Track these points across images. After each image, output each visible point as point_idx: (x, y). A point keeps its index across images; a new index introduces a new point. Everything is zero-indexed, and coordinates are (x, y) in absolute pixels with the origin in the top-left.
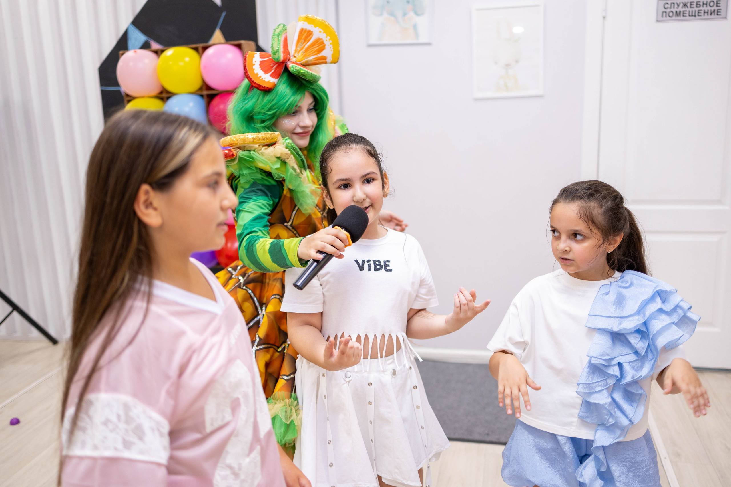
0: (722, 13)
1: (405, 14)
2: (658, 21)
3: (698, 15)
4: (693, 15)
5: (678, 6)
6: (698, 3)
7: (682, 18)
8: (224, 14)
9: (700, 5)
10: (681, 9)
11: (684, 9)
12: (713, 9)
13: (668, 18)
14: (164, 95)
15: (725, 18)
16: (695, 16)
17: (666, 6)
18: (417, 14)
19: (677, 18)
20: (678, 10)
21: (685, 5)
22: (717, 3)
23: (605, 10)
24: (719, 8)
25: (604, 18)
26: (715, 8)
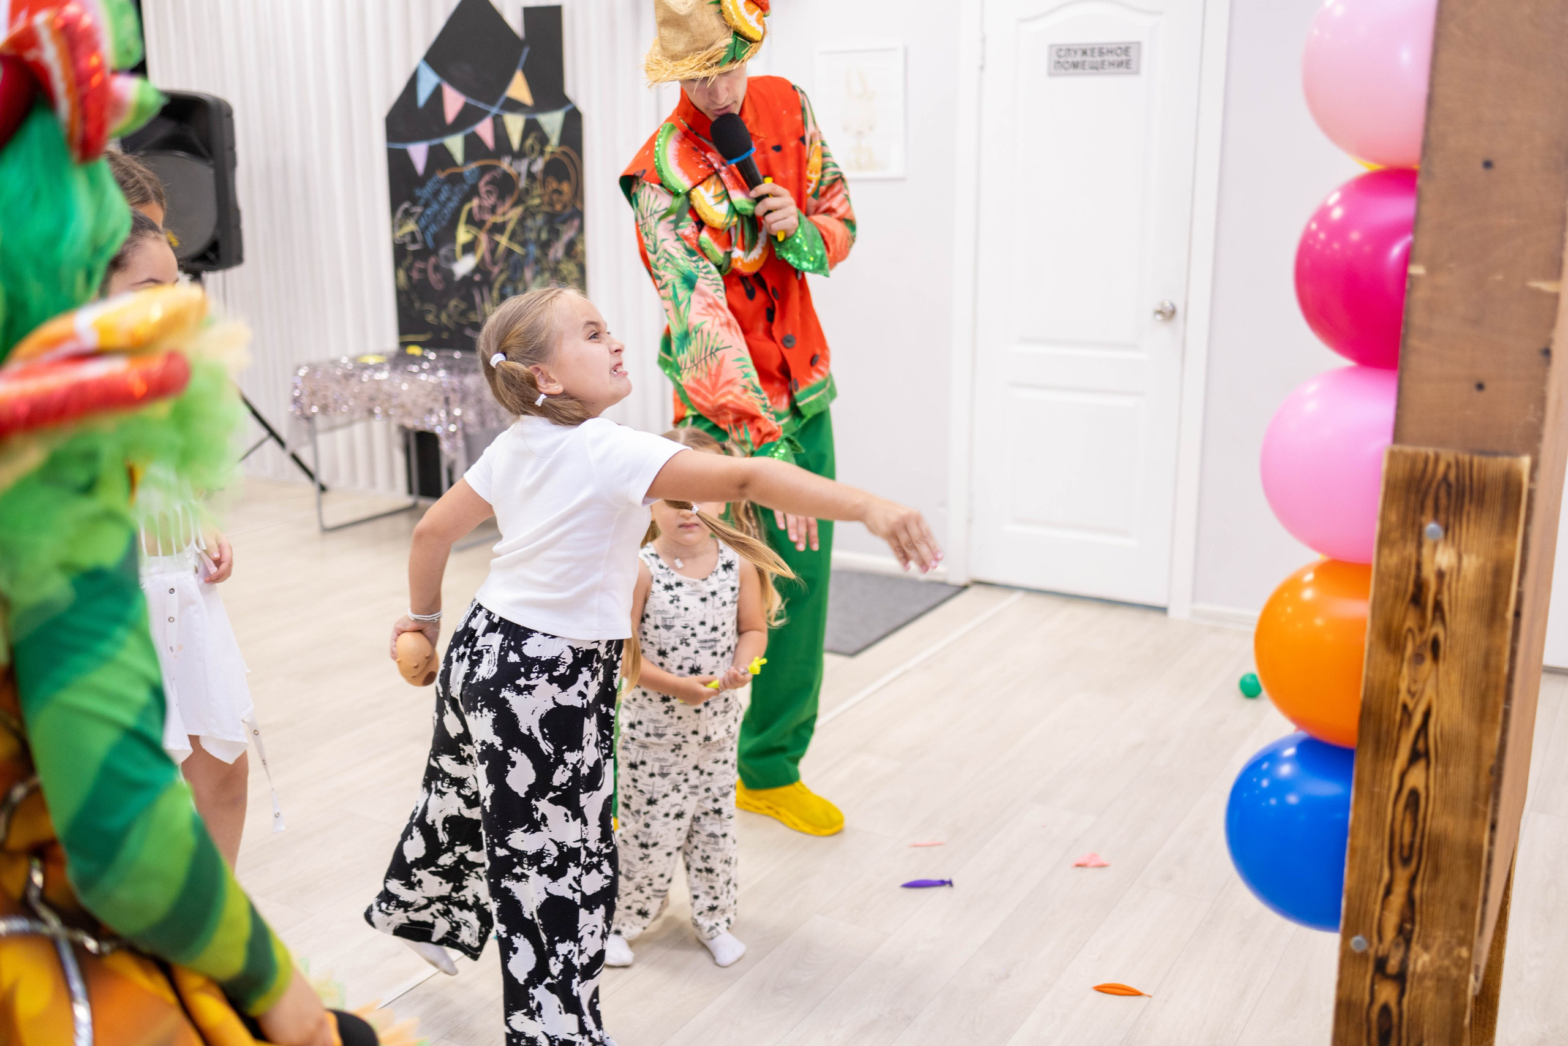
0: (1133, 64)
2: (1050, 74)
3: (1103, 68)
4: (1094, 67)
5: (1075, 52)
6: (1102, 50)
7: (1079, 71)
8: (526, 51)
9: (1103, 53)
10: (1079, 58)
11: (1084, 58)
12: (1120, 59)
13: (1063, 71)
15: (1137, 72)
16: (1097, 69)
17: (1062, 53)
19: (1075, 71)
20: (1076, 59)
21: (1084, 53)
22: (1126, 50)
23: (983, 58)
24: (1128, 58)
25: (982, 68)
26: (1123, 58)
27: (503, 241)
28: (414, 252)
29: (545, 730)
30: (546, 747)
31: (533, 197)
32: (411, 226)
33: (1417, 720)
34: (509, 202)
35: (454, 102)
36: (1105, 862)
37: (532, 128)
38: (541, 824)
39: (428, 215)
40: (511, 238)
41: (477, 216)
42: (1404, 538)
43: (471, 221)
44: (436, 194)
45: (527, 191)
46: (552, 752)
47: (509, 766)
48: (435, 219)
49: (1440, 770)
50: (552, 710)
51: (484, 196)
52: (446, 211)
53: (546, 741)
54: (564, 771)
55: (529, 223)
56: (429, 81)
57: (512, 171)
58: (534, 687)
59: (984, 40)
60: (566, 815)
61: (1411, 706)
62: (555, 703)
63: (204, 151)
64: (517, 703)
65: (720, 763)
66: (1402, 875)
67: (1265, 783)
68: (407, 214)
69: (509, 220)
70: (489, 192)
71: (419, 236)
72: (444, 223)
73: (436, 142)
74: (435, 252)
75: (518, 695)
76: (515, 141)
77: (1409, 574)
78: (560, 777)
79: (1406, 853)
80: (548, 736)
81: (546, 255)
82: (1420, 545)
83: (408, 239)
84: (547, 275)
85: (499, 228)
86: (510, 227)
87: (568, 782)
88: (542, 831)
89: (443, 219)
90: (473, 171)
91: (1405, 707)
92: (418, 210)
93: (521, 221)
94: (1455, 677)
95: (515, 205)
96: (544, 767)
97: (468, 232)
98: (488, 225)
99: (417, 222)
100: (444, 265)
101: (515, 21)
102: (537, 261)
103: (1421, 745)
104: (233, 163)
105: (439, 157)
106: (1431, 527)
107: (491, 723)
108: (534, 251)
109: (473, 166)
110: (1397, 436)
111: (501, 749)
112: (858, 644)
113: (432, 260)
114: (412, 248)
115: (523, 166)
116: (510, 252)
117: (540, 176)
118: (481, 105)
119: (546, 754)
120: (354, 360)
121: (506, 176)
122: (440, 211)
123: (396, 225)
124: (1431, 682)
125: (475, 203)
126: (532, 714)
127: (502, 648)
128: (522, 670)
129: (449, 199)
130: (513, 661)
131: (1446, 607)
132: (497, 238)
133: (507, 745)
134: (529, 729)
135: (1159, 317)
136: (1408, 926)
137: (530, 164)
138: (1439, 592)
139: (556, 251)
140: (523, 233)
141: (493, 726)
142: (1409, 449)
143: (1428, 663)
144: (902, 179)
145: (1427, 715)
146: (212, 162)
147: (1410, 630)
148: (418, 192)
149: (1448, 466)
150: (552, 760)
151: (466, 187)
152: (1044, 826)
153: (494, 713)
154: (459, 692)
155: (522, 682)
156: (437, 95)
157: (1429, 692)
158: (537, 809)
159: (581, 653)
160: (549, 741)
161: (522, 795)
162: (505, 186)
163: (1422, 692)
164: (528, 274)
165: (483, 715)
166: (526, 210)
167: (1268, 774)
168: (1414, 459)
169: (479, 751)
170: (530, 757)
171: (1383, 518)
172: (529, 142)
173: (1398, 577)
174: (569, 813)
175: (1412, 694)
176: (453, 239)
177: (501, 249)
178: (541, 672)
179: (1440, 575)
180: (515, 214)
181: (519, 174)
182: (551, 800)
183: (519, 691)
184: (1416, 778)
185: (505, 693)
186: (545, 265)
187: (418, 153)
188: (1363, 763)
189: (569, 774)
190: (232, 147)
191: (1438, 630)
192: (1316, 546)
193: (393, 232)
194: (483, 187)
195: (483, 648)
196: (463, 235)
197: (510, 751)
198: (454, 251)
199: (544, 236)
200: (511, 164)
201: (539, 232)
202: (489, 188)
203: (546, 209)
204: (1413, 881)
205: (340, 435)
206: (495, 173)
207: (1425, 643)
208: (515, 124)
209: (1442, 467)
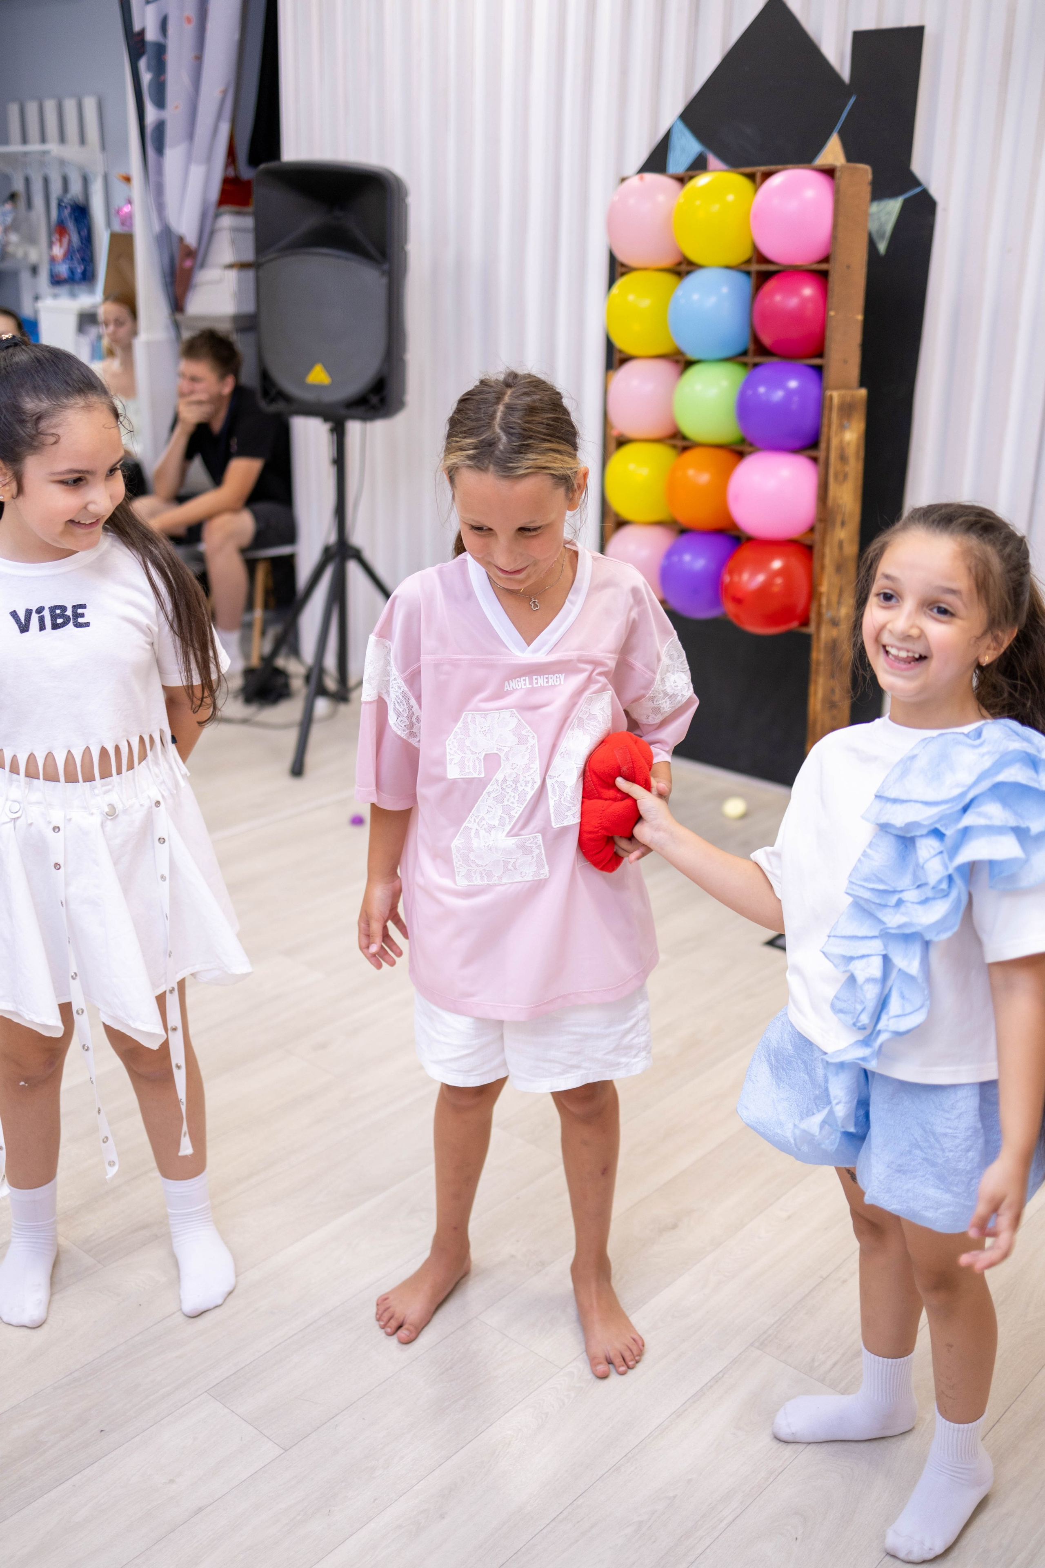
8: (853, 98)
14: (684, 268)
63: (374, 250)
101: (838, 54)
146: (382, 267)
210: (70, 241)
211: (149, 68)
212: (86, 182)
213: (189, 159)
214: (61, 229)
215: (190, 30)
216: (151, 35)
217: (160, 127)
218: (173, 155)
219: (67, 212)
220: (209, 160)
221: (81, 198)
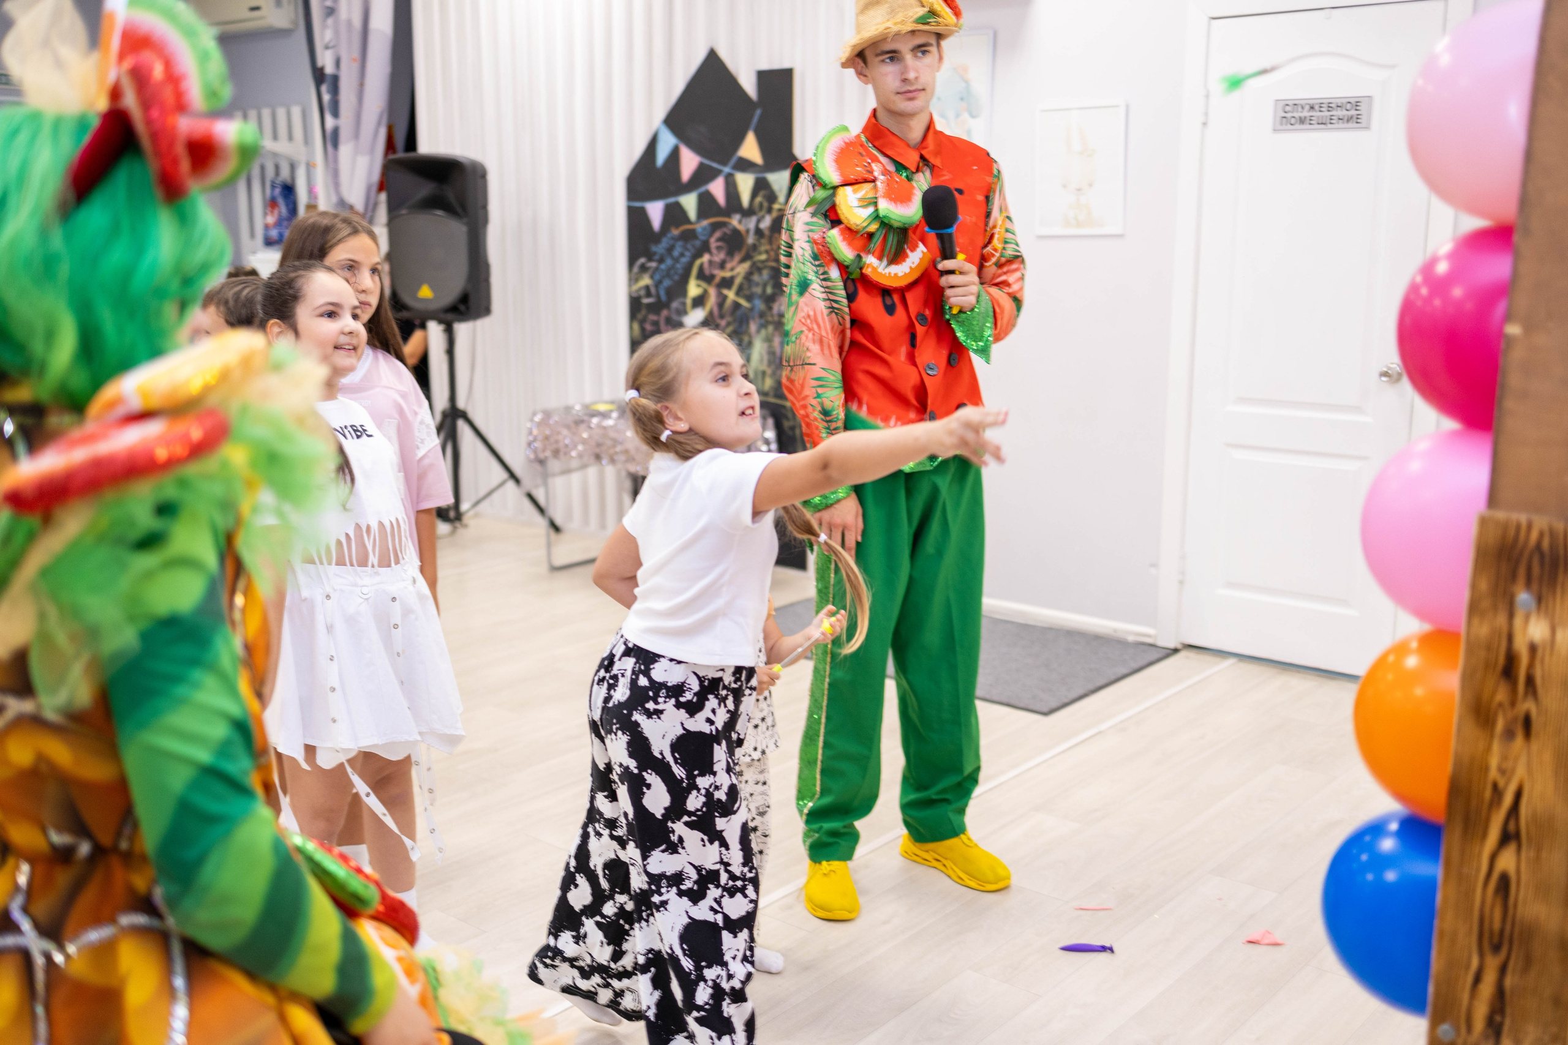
0: (1363, 120)
1: (958, 116)
2: (1275, 130)
3: (1331, 123)
4: (1321, 123)
5: (1303, 108)
6: (1331, 105)
7: (1308, 126)
8: (758, 112)
9: (1332, 108)
10: (1306, 113)
11: (1311, 114)
12: (1349, 113)
13: (1289, 127)
15: (1367, 128)
16: (1325, 124)
17: (1288, 108)
18: (973, 116)
19: (1302, 127)
20: (1302, 115)
21: (1312, 108)
22: (1357, 105)
23: (1206, 114)
24: (1358, 112)
25: (1205, 124)
26: (1353, 112)
27: (731, 295)
28: (649, 306)
29: (676, 755)
30: (679, 772)
31: (760, 253)
32: (646, 281)
33: (1508, 799)
34: (737, 258)
35: (689, 162)
36: (1279, 941)
37: (762, 185)
38: (678, 847)
39: (662, 270)
40: (738, 293)
41: (707, 272)
42: (1495, 608)
43: (702, 276)
44: (670, 249)
45: (755, 247)
46: (684, 776)
47: (644, 788)
48: (668, 274)
49: (1532, 854)
50: (682, 736)
51: (714, 251)
52: (678, 266)
53: (678, 766)
54: (697, 796)
55: (756, 278)
56: (667, 142)
57: (741, 228)
58: (662, 712)
59: (1207, 96)
60: (703, 840)
61: (1501, 783)
62: (684, 729)
63: (459, 210)
64: (648, 726)
65: (760, 784)
66: (1493, 963)
67: (1364, 857)
68: (643, 269)
69: (738, 274)
70: (719, 248)
71: (653, 290)
72: (676, 278)
73: (672, 200)
74: (667, 305)
75: (648, 718)
76: (745, 198)
77: (1499, 646)
78: (695, 802)
79: (1496, 940)
80: (679, 761)
81: (770, 308)
82: (1511, 616)
83: (643, 293)
84: (771, 328)
85: (727, 283)
86: (738, 281)
87: (702, 807)
88: (680, 854)
89: (676, 273)
90: (704, 229)
91: (1495, 786)
92: (653, 264)
93: (748, 277)
94: (1548, 757)
95: (743, 261)
96: (678, 792)
97: (699, 286)
98: (717, 280)
99: (652, 277)
100: (675, 317)
101: (749, 84)
102: (762, 315)
103: (1512, 826)
104: (485, 221)
105: (674, 215)
106: (1523, 597)
107: (625, 746)
108: (760, 305)
109: (705, 223)
110: (1493, 499)
111: (636, 771)
112: (1054, 705)
113: (665, 313)
114: (646, 301)
115: (751, 223)
116: (737, 306)
117: (767, 233)
118: (715, 165)
119: (679, 778)
120: (586, 407)
121: (736, 232)
122: (673, 267)
123: (633, 279)
124: (1523, 761)
125: (706, 258)
126: (663, 738)
127: (634, 672)
128: (651, 694)
129: (682, 255)
130: (643, 685)
131: (1538, 681)
132: (725, 292)
133: (642, 767)
134: (661, 754)
135: (1384, 379)
136: (1498, 1018)
137: (759, 221)
138: (1531, 665)
139: (780, 305)
140: (750, 287)
141: (628, 749)
142: (1500, 515)
143: (1519, 740)
144: (1120, 236)
145: (1518, 795)
146: (465, 220)
147: (1500, 705)
148: (654, 248)
149: (1541, 535)
150: (684, 785)
151: (698, 243)
152: (1220, 899)
153: (628, 735)
154: (599, 716)
155: (650, 705)
156: (674, 156)
157: (1521, 772)
158: (673, 832)
159: (707, 681)
160: (681, 766)
161: (659, 816)
162: (734, 242)
163: (1513, 771)
164: (753, 327)
165: (618, 738)
166: (754, 265)
167: (1371, 848)
168: (1505, 526)
169: (619, 772)
170: (664, 781)
171: (1474, 587)
172: (759, 199)
173: (1489, 648)
174: (706, 838)
175: (1502, 771)
176: (684, 292)
177: (728, 303)
178: (668, 697)
179: (1533, 648)
180: (742, 269)
181: (748, 231)
182: (686, 824)
183: (649, 714)
184: (1507, 861)
185: (637, 717)
186: (770, 319)
187: (655, 211)
188: (1452, 840)
189: (703, 799)
190: (485, 207)
191: (1529, 705)
192: (1420, 613)
193: (630, 285)
194: (713, 243)
195: (619, 672)
196: (694, 289)
197: (644, 774)
198: (684, 304)
199: (769, 290)
200: (740, 222)
201: (765, 286)
202: (719, 244)
203: (773, 264)
204: (1503, 970)
205: (575, 478)
206: (725, 230)
207: (1515, 719)
208: (745, 183)
209: (1534, 536)
210: (280, 212)
211: (328, 92)
212: (293, 167)
213: (357, 152)
214: (272, 204)
215: (356, 66)
216: (329, 70)
217: (336, 132)
218: (345, 150)
219: (278, 191)
220: (372, 151)
221: (289, 181)
